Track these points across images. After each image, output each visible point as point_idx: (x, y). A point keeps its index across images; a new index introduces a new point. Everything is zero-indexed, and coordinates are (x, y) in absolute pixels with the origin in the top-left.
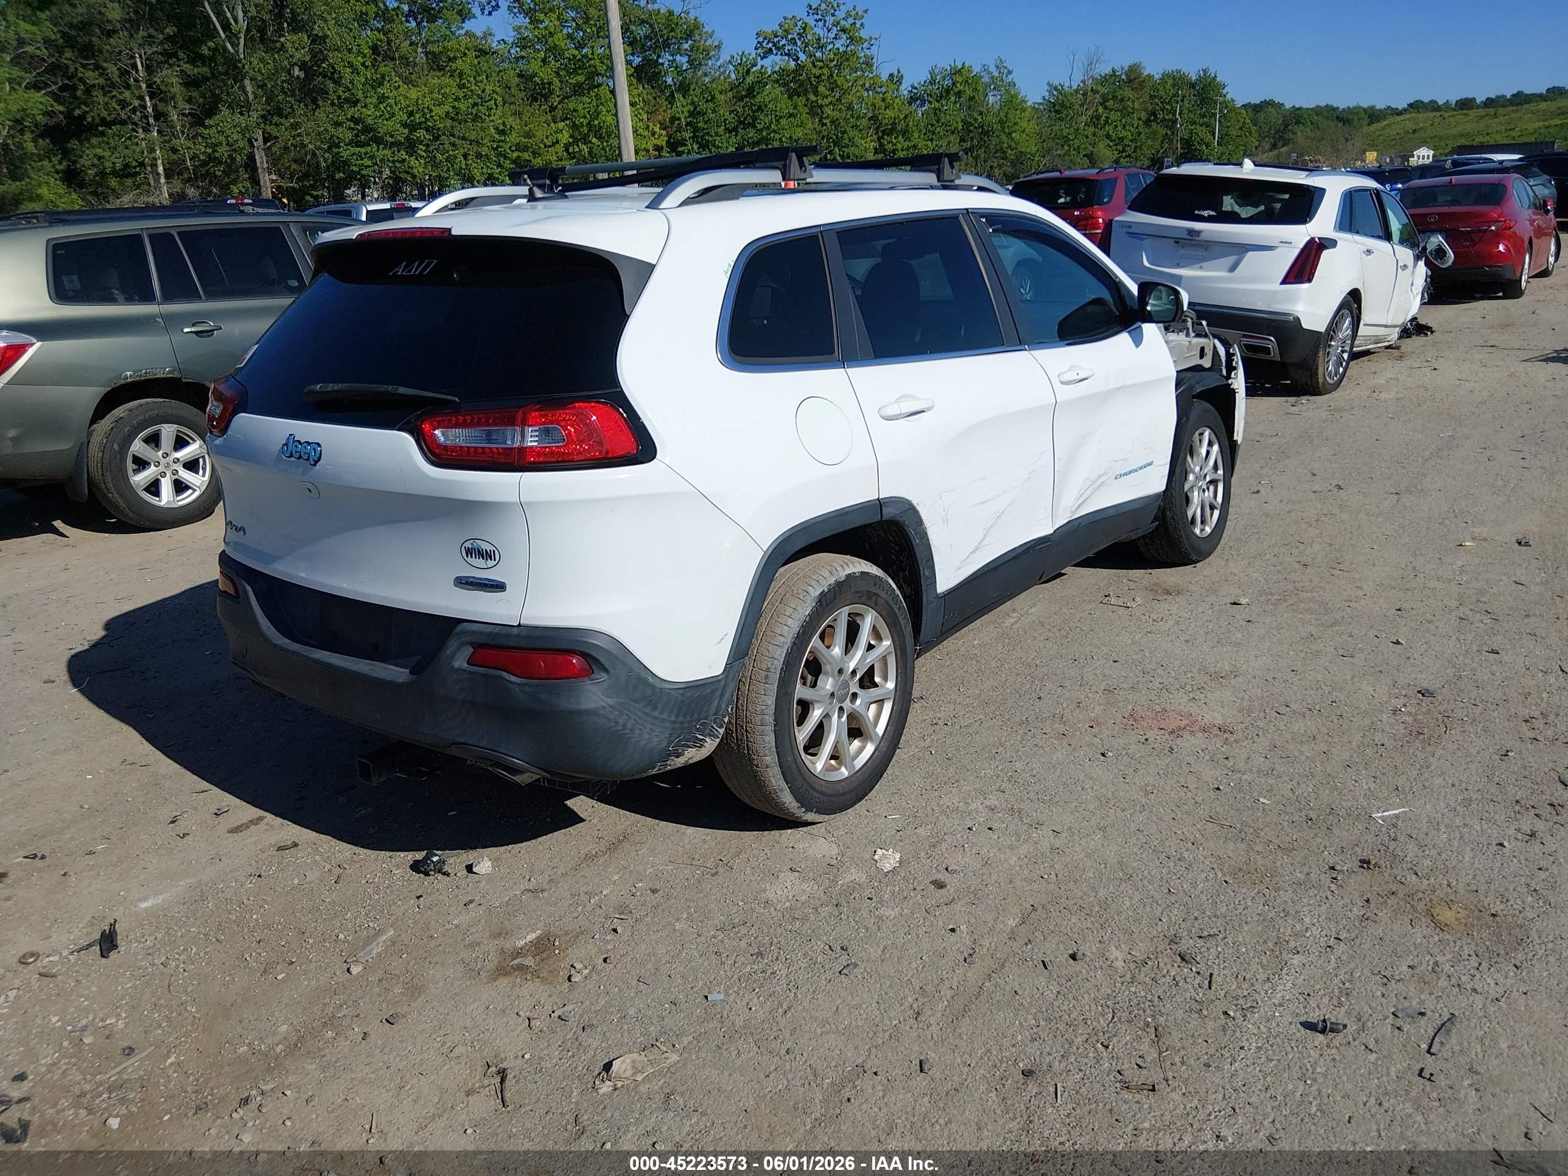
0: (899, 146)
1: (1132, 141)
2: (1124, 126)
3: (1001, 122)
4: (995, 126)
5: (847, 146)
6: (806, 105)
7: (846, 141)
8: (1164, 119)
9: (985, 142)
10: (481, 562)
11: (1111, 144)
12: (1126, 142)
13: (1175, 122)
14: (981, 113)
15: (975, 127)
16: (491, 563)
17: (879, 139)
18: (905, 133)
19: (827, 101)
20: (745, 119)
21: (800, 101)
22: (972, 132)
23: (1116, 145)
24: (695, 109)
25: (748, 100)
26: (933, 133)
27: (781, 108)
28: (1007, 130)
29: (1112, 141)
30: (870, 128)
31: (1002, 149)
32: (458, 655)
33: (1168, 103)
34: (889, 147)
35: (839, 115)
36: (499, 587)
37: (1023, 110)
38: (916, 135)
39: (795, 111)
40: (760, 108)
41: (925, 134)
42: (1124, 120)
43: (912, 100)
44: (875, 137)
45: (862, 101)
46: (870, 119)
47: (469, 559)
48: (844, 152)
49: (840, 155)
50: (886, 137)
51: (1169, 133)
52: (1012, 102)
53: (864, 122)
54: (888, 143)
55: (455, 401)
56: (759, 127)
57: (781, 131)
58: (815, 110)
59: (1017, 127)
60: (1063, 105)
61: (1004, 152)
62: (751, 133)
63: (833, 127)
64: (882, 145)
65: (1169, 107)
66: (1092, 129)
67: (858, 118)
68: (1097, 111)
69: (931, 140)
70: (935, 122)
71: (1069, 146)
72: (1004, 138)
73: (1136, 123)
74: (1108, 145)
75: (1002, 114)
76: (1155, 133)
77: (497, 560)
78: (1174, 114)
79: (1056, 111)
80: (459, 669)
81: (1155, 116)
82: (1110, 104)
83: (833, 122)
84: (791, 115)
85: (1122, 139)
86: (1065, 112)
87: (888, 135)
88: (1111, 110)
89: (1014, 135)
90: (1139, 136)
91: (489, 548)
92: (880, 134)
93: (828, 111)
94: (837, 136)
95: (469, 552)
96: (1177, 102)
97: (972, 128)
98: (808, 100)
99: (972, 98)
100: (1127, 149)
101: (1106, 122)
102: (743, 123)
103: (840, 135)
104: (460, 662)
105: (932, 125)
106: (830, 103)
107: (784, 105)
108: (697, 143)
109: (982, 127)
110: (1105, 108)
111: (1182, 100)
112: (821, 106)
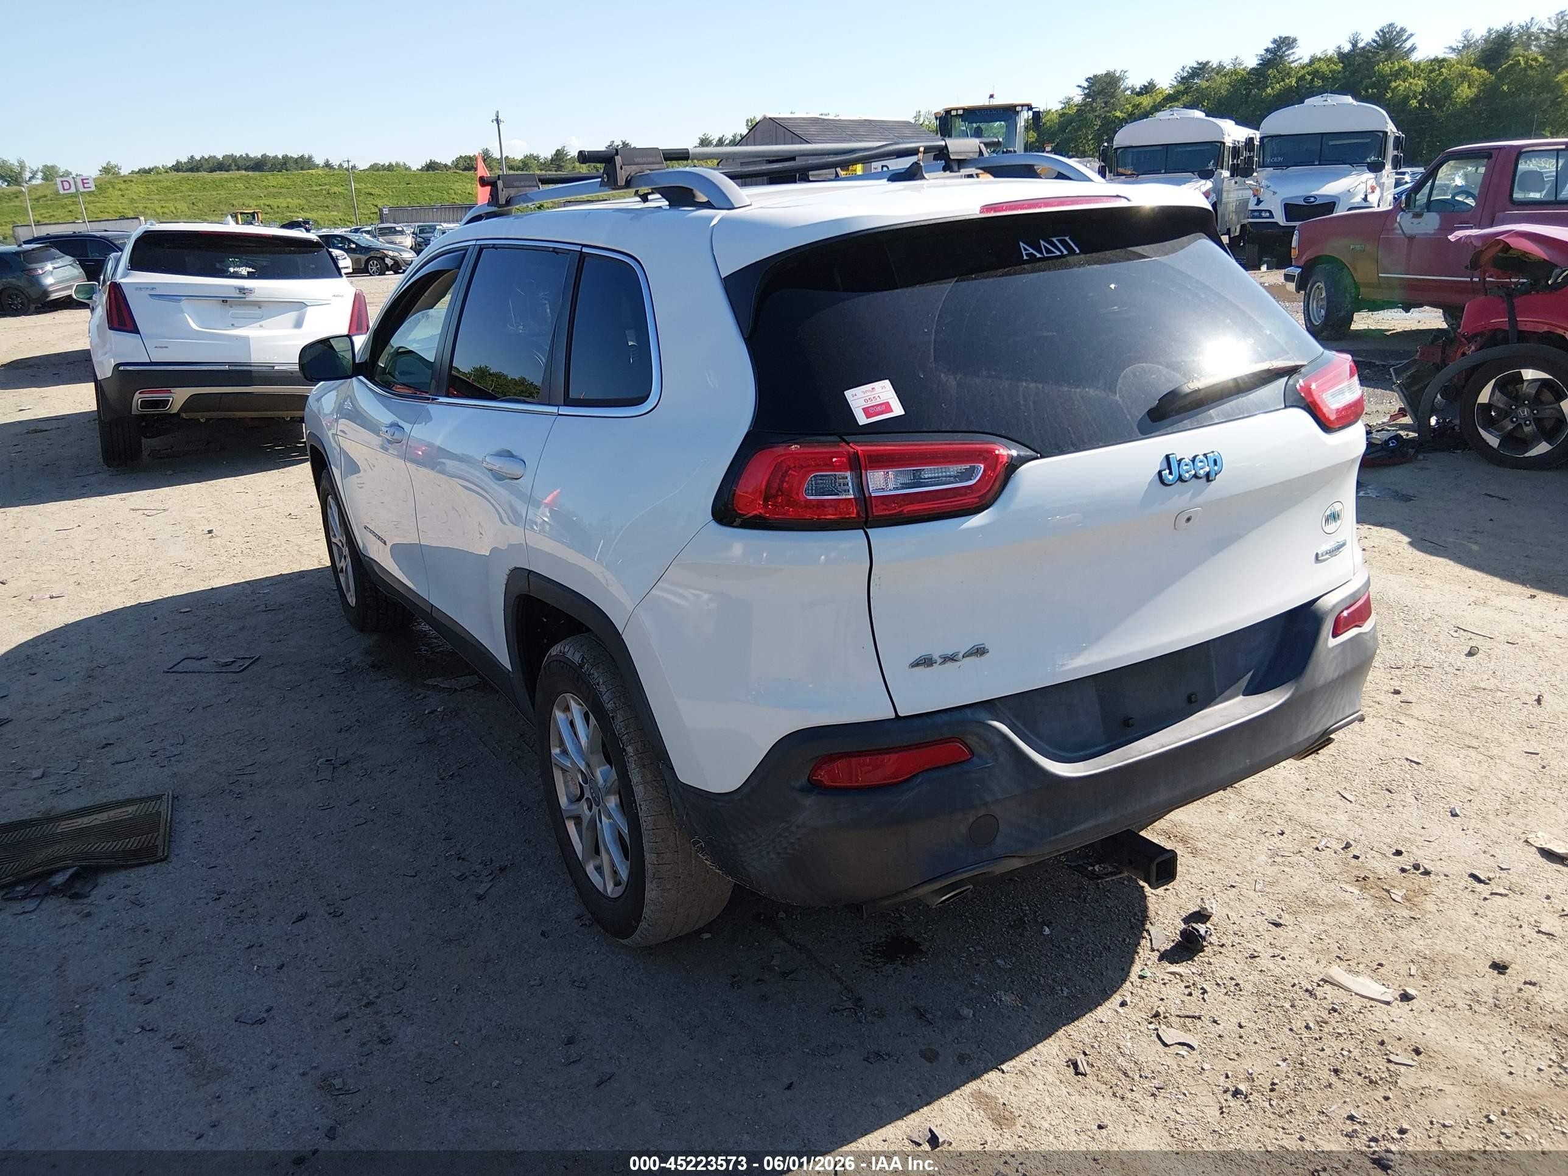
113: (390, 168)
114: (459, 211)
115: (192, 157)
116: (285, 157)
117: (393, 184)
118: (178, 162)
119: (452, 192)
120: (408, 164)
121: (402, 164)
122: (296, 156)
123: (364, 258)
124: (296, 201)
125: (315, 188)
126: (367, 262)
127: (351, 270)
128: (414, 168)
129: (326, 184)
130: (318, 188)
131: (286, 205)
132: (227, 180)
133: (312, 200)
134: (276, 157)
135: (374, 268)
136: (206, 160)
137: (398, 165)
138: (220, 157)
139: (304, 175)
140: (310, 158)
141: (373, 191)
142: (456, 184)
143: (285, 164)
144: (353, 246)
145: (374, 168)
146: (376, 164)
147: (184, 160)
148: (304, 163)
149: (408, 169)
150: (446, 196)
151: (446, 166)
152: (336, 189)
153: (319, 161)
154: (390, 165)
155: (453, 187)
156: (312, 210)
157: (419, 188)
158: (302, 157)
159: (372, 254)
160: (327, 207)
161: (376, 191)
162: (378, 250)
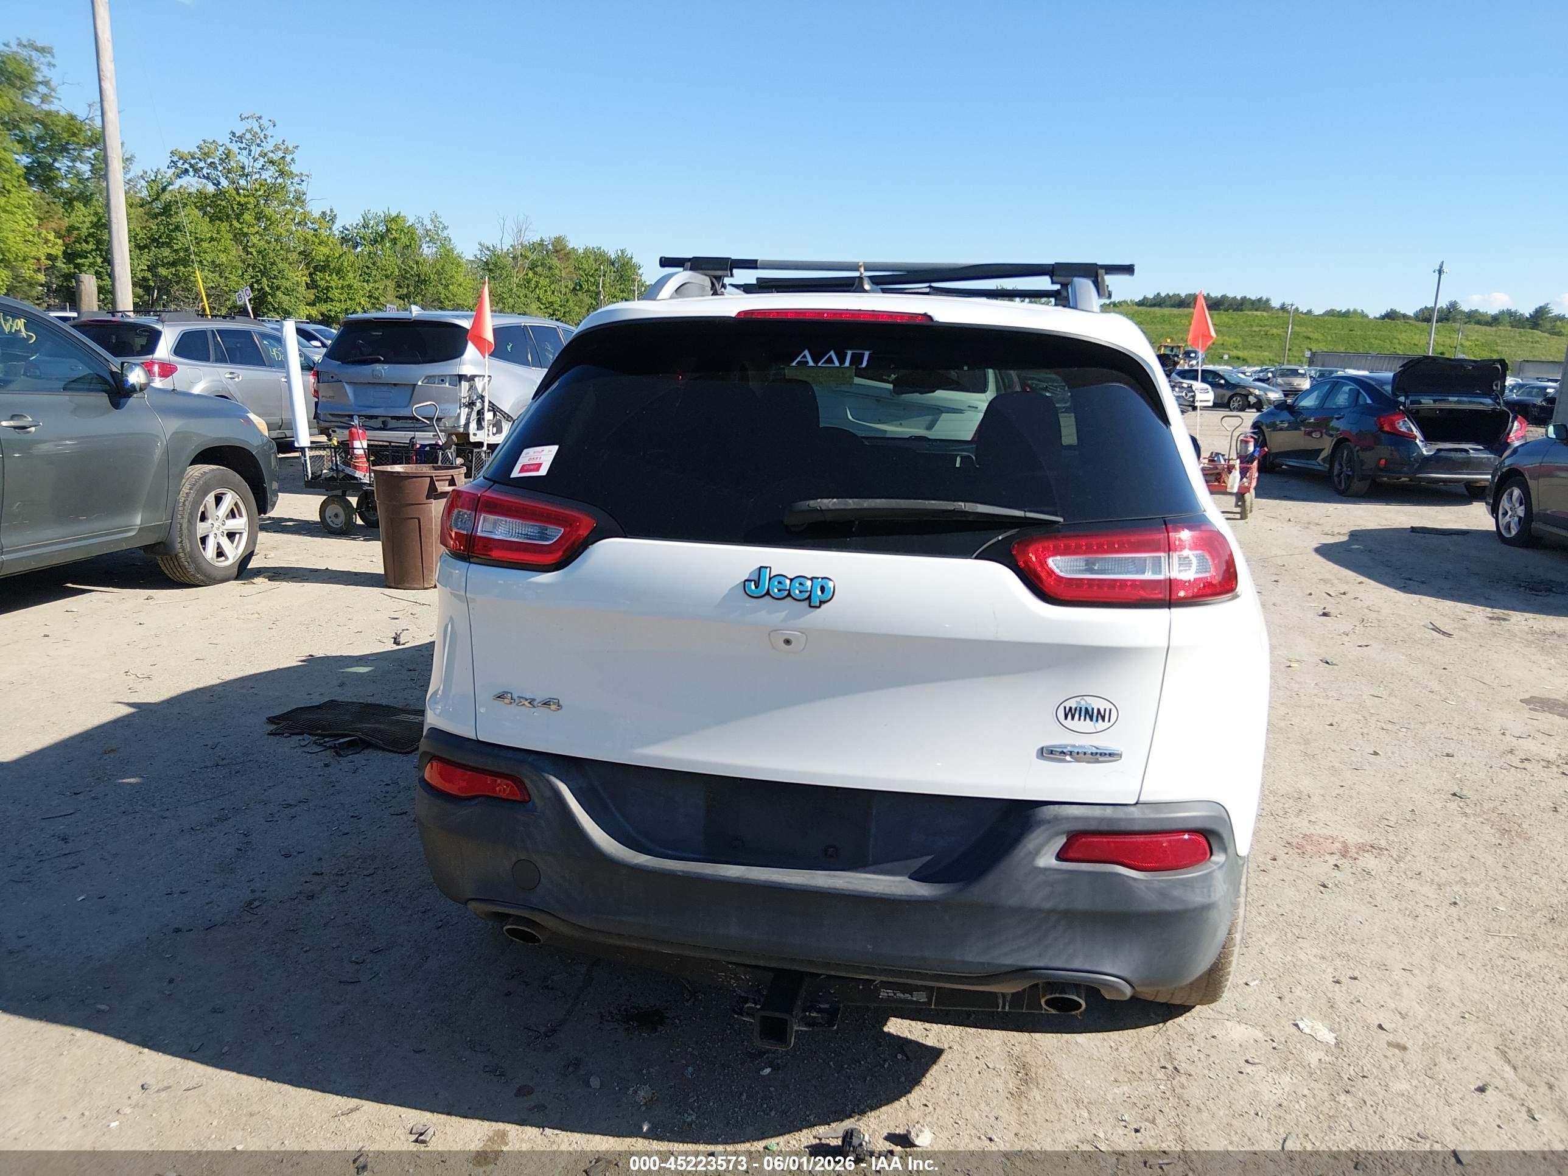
0: (333, 284)
1: (561, 306)
2: (553, 292)
3: (438, 273)
4: (432, 276)
5: (275, 277)
6: (229, 232)
7: (276, 273)
8: (588, 291)
9: (422, 289)
10: (1087, 725)
11: (542, 307)
12: (556, 306)
13: (598, 293)
14: (417, 263)
15: (412, 275)
16: (1101, 725)
17: (311, 274)
18: (339, 272)
19: (253, 230)
20: (160, 237)
21: (224, 226)
22: (408, 279)
23: (546, 308)
24: (100, 219)
25: (164, 218)
26: (369, 275)
27: (202, 231)
28: (444, 282)
29: (542, 304)
30: (301, 262)
31: (439, 299)
32: (1046, 849)
33: (592, 276)
34: (323, 283)
35: (266, 246)
36: (1112, 756)
37: (459, 265)
38: (351, 275)
39: (218, 236)
40: (177, 228)
41: (361, 275)
42: (553, 287)
43: (344, 240)
44: (307, 272)
45: (292, 235)
46: (300, 253)
47: (1069, 723)
48: (273, 283)
49: (268, 285)
50: (318, 273)
51: (594, 303)
52: (447, 256)
53: (293, 256)
54: (321, 279)
55: (1057, 522)
56: (176, 247)
57: (202, 254)
58: (239, 237)
59: (454, 280)
60: (495, 265)
61: (441, 302)
62: (166, 252)
63: (260, 257)
64: (313, 281)
65: (592, 280)
66: (524, 291)
67: (288, 251)
68: (527, 274)
69: (368, 281)
70: (371, 265)
71: (504, 303)
72: (440, 288)
73: (563, 290)
74: (540, 307)
75: (439, 266)
76: (581, 301)
77: (1113, 720)
78: (598, 287)
79: (490, 270)
80: (1046, 870)
81: (581, 286)
82: (539, 269)
83: (259, 252)
84: (212, 239)
85: (552, 304)
86: (499, 272)
87: (320, 272)
88: (540, 276)
89: (451, 287)
90: (567, 302)
91: (1102, 705)
92: (312, 270)
93: (254, 239)
94: (265, 266)
95: (1069, 713)
96: (600, 276)
97: (408, 276)
98: (231, 226)
99: (407, 247)
100: (557, 312)
101: (536, 286)
102: (156, 240)
103: (268, 266)
104: (1047, 860)
105: (368, 267)
106: (257, 233)
107: (205, 228)
108: (101, 256)
109: (419, 276)
110: (535, 273)
111: (604, 275)
112: (246, 235)
113: (1346, 314)
114: (1387, 361)
115: (1158, 294)
116: (1244, 299)
117: (1335, 329)
118: (1145, 298)
119: (1396, 341)
120: (1366, 312)
121: (1359, 311)
122: (1253, 298)
123: (1228, 393)
124: (1232, 340)
125: (1254, 329)
126: (1231, 398)
127: (1211, 404)
128: (1371, 316)
129: (1266, 326)
130: (1257, 329)
131: (1221, 342)
132: (1175, 316)
133: (1248, 339)
134: (1234, 298)
135: (1236, 405)
136: (1170, 297)
137: (1355, 311)
138: (1183, 295)
139: (1248, 316)
140: (1268, 300)
141: (1311, 335)
142: (1404, 334)
143: (1242, 304)
144: (1222, 382)
145: (1331, 313)
146: (1333, 310)
147: (1151, 296)
148: (1261, 305)
149: (1364, 316)
150: (1388, 345)
151: (1404, 316)
152: (1275, 331)
153: (1276, 303)
154: (1348, 312)
155: (1399, 337)
156: (1245, 348)
157: (1360, 335)
158: (1260, 300)
159: (1238, 390)
160: (1261, 347)
161: (1315, 336)
162: (1244, 387)
